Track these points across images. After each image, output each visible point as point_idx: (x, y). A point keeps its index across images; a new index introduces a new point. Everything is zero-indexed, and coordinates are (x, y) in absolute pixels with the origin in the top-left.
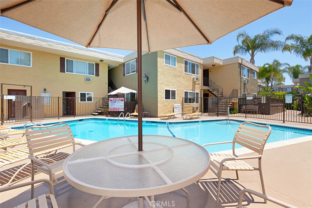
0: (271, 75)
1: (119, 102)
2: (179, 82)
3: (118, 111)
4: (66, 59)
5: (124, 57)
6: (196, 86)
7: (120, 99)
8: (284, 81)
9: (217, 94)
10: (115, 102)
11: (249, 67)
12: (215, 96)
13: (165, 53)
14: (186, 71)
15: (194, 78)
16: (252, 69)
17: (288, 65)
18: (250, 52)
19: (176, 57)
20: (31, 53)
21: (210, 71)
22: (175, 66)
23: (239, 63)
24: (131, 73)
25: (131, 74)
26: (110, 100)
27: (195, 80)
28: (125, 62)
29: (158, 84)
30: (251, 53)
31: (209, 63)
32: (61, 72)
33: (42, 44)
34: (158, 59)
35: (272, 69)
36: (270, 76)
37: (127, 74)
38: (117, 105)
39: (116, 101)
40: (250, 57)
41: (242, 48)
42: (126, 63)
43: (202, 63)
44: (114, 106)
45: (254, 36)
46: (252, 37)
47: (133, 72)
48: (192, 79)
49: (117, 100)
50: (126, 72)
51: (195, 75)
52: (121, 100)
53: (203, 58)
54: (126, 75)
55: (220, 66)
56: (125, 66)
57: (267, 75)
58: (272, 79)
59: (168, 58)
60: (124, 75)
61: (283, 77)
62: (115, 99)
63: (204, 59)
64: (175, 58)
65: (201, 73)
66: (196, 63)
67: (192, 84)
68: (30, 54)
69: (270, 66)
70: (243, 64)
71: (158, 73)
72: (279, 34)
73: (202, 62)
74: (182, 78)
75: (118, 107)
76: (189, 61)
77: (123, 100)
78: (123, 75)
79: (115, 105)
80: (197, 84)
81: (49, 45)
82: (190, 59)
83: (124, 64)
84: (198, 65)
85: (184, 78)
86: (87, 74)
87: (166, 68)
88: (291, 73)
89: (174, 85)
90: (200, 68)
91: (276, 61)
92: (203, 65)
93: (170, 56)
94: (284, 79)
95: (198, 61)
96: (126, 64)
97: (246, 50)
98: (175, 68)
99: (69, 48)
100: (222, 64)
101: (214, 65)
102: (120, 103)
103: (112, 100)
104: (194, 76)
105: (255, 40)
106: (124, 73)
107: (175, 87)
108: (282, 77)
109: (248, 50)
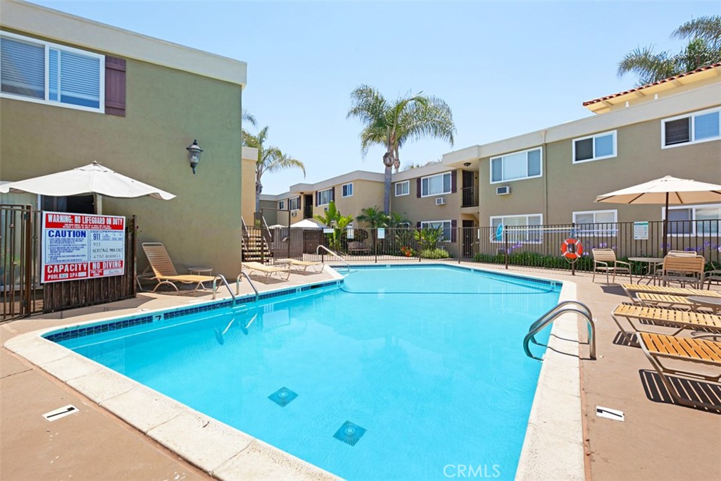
1: (102, 235)
3: (96, 276)
7: (109, 222)
10: (84, 234)
26: (49, 225)
38: (93, 247)
39: (88, 231)
44: (75, 252)
49: (91, 225)
52: (114, 227)
62: (77, 220)
75: (96, 258)
77: (119, 227)
79: (84, 251)
102: (106, 238)
103: (60, 225)
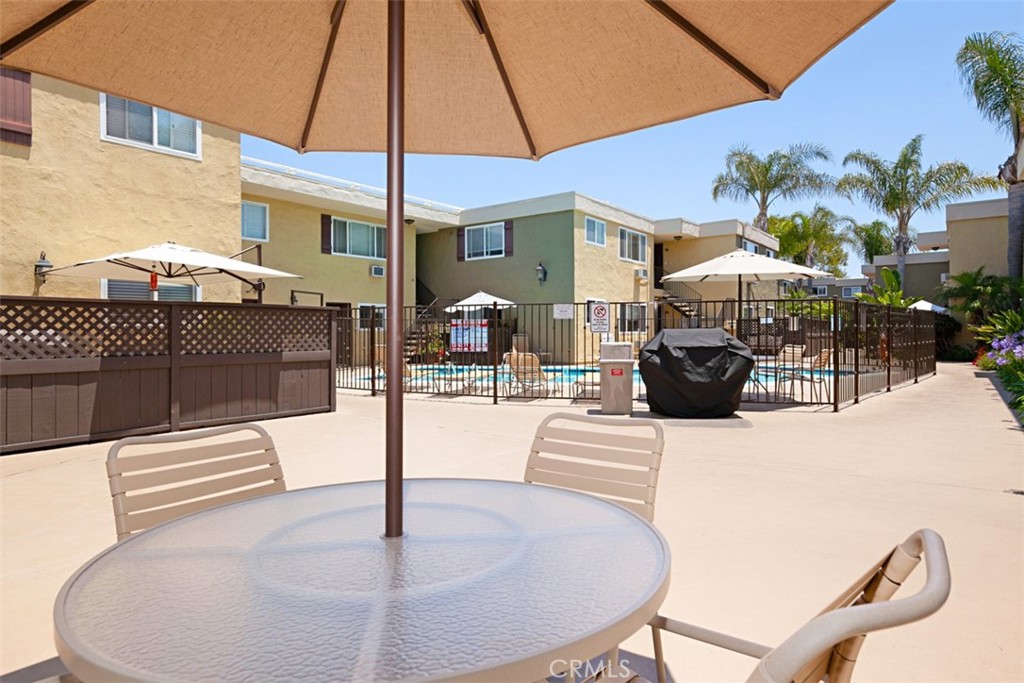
0: (807, 248)
2: (611, 281)
3: (472, 350)
4: (333, 218)
5: (462, 212)
6: (642, 289)
7: (479, 323)
8: (845, 264)
9: (688, 309)
11: (757, 241)
12: (683, 313)
13: (587, 217)
14: (622, 255)
15: (637, 271)
16: (765, 244)
17: (852, 221)
18: (758, 194)
19: (604, 223)
20: (267, 206)
21: (667, 250)
22: (603, 243)
23: (738, 236)
24: (487, 254)
25: (485, 257)
27: (641, 275)
28: (464, 224)
29: (576, 289)
30: (759, 201)
31: (668, 233)
32: (323, 252)
33: (309, 189)
34: (576, 230)
35: (812, 231)
36: (805, 251)
37: (469, 256)
38: (472, 336)
40: (758, 211)
41: (735, 181)
42: (466, 229)
43: (652, 232)
44: (464, 338)
45: (766, 155)
46: (763, 156)
47: (493, 253)
48: (633, 273)
50: (469, 250)
51: (640, 262)
52: (482, 325)
53: (655, 219)
54: (467, 259)
55: (693, 240)
56: (464, 235)
57: (799, 247)
58: (812, 260)
59: (591, 225)
60: (461, 258)
61: (842, 251)
62: (464, 323)
63: (657, 222)
64: (603, 225)
65: (649, 256)
66: (640, 234)
67: (633, 284)
68: (265, 208)
69: (805, 223)
70: (746, 236)
71: (576, 264)
72: (825, 157)
73: (651, 229)
74: (615, 271)
76: (628, 230)
77: (485, 325)
78: (456, 259)
79: (467, 338)
80: (644, 285)
81: (322, 190)
82: (630, 225)
83: (460, 230)
84: (643, 238)
85: (618, 273)
86: (373, 255)
87: (587, 250)
88: (859, 244)
89: (602, 289)
90: (650, 246)
91: (820, 209)
92: (654, 236)
93: (594, 222)
94: (842, 258)
95: (645, 229)
96: (469, 231)
97: (747, 191)
98: (603, 249)
99: (356, 196)
100: (697, 235)
101: (678, 238)
103: (457, 325)
104: (637, 265)
105: (770, 163)
106: (458, 253)
107: (602, 293)
108: (839, 252)
109: (751, 190)
